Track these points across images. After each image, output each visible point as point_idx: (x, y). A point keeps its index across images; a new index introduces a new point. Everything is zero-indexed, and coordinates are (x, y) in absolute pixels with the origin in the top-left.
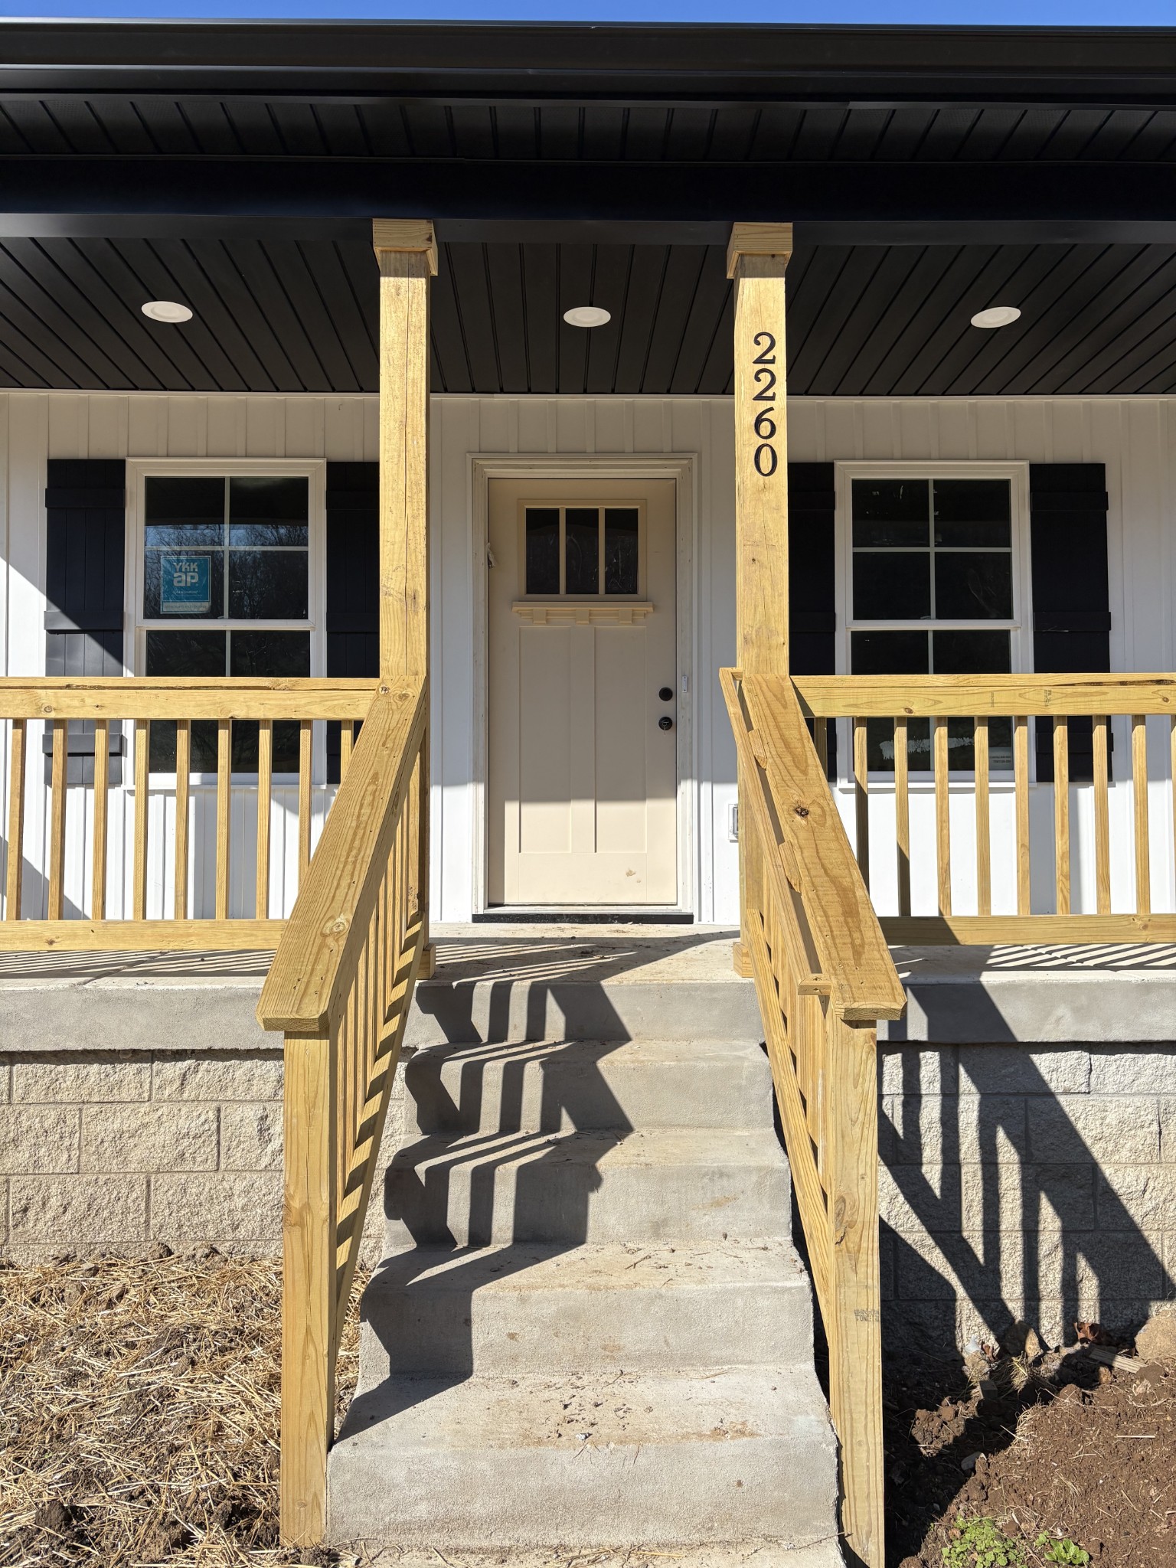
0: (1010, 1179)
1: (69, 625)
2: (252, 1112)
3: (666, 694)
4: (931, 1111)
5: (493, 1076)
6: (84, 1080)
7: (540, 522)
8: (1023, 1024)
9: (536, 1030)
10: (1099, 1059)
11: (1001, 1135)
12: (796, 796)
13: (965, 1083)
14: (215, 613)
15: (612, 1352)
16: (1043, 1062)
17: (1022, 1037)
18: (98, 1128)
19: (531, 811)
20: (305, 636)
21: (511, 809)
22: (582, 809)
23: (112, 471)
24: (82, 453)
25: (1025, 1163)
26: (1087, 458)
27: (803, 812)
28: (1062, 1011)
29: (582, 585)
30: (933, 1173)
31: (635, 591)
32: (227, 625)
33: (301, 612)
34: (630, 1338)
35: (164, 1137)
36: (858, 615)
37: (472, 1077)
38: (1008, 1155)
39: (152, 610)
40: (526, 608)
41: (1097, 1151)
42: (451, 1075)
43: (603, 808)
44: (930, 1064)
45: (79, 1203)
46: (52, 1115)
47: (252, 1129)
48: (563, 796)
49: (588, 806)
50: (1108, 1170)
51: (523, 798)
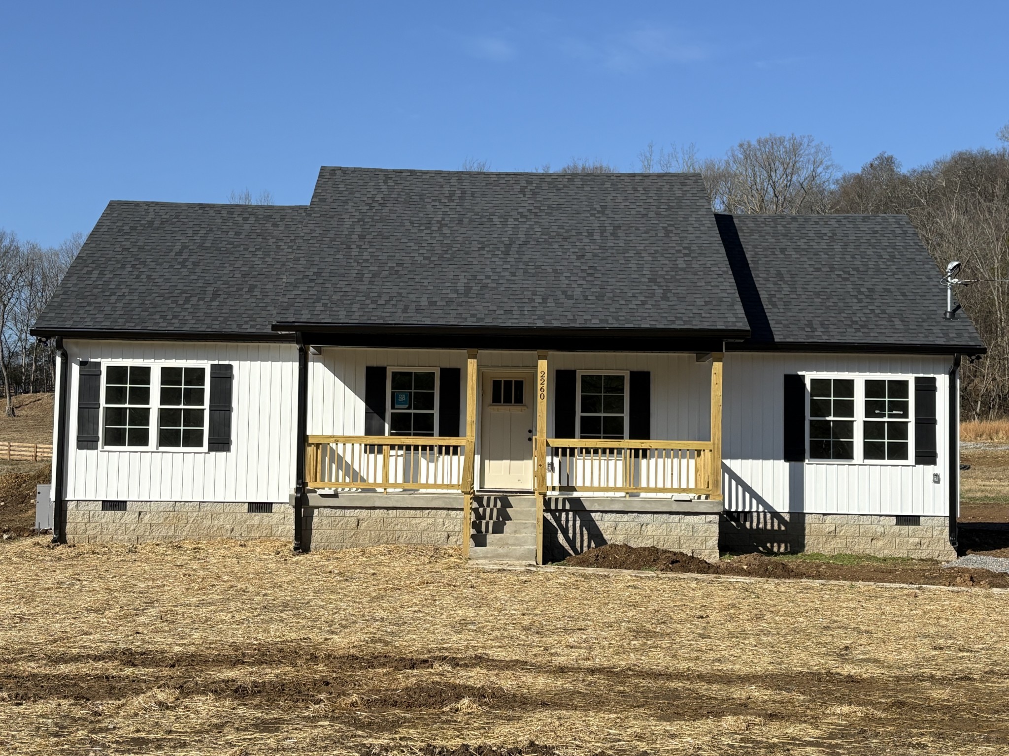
0: (586, 537)
1: (371, 411)
2: (441, 520)
3: (530, 431)
4: (571, 523)
5: (488, 510)
6: (409, 513)
7: (496, 384)
8: (588, 506)
9: (495, 505)
10: (604, 514)
11: (584, 529)
12: (540, 463)
13: (578, 518)
14: (409, 408)
15: (507, 544)
16: (593, 515)
17: (588, 509)
18: (413, 522)
19: (492, 462)
20: (433, 414)
21: (487, 462)
22: (507, 462)
23: (383, 370)
24: (375, 365)
25: (588, 534)
26: (646, 370)
27: (540, 465)
28: (596, 504)
29: (508, 401)
30: (571, 535)
31: (522, 402)
32: (412, 411)
33: (432, 408)
34: (510, 542)
35: (425, 524)
36: (582, 412)
37: (485, 511)
38: (585, 532)
39: (393, 407)
40: (492, 407)
41: (603, 532)
42: (481, 510)
43: (512, 462)
44: (571, 514)
45: (409, 536)
46: (404, 519)
47: (441, 523)
48: (502, 459)
49: (508, 461)
50: (604, 536)
51: (490, 459)
